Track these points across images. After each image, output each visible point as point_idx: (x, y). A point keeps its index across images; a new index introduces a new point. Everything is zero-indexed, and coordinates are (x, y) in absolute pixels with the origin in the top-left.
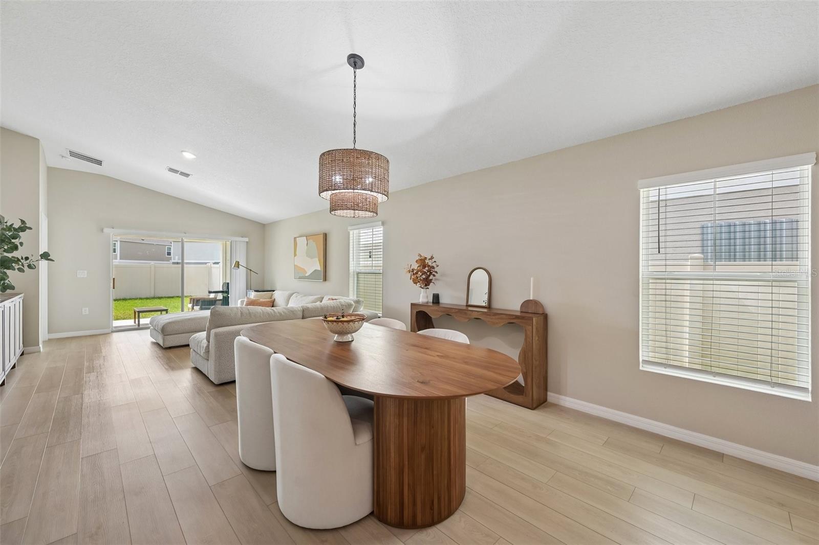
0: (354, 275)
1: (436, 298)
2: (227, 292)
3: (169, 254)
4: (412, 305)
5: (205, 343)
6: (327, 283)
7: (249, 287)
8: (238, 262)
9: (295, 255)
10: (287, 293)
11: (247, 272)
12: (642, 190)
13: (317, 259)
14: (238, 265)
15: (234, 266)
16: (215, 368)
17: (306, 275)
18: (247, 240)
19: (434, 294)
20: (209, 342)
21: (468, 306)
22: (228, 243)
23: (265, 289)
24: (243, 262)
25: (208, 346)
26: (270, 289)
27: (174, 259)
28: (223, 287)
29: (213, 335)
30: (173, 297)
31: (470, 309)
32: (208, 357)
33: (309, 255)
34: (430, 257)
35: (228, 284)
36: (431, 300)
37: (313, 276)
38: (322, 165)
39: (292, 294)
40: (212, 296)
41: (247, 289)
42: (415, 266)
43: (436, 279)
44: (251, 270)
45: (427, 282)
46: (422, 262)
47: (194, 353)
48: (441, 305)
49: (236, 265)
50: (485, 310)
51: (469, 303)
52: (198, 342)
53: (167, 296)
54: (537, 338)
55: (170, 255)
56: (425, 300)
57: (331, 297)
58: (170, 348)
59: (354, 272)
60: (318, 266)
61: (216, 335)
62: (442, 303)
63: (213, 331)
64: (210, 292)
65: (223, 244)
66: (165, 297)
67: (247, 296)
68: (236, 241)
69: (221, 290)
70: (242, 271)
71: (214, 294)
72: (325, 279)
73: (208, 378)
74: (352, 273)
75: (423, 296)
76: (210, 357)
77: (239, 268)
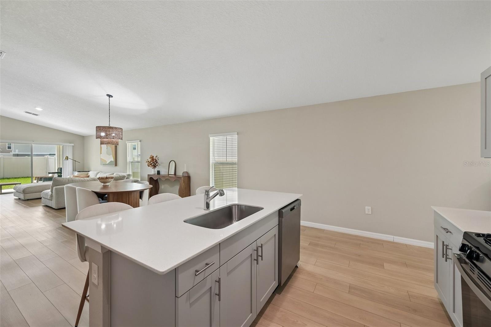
0: (129, 163)
1: (159, 172)
2: (61, 173)
3: (9, 148)
4: (148, 175)
5: (50, 193)
6: (117, 167)
7: (74, 170)
8: (68, 157)
9: (101, 153)
10: (96, 172)
11: (73, 162)
12: (210, 138)
13: (112, 156)
14: (67, 158)
15: (65, 159)
16: (56, 202)
17: (107, 163)
18: (73, 145)
19: (157, 171)
20: (52, 192)
21: (169, 175)
22: (61, 147)
23: (85, 171)
24: (70, 157)
25: (52, 195)
26: (87, 171)
27: (15, 151)
28: (58, 170)
29: (55, 189)
30: (19, 178)
31: (170, 176)
32: (52, 199)
33: (108, 154)
34: (156, 156)
35: (61, 168)
36: (156, 173)
37: (110, 164)
38: (97, 130)
39: (98, 173)
40: (50, 175)
41: (73, 171)
42: (150, 160)
43: (159, 165)
44: (75, 161)
45: (155, 166)
46: (152, 158)
47: (44, 199)
48: (160, 175)
49: (66, 158)
50: (174, 176)
51: (169, 174)
52: (47, 193)
53: (14, 177)
54: (184, 184)
55: (11, 149)
56: (154, 173)
57: (116, 173)
58: (28, 200)
59: (129, 162)
60: (112, 159)
61: (56, 189)
62: (161, 174)
63: (54, 188)
64: (49, 173)
65: (57, 147)
66: (12, 178)
67: (73, 174)
68: (66, 146)
69: (56, 171)
70: (70, 162)
71: (52, 174)
72: (116, 165)
73: (52, 208)
74: (128, 162)
75: (152, 171)
76: (53, 198)
77: (68, 160)
